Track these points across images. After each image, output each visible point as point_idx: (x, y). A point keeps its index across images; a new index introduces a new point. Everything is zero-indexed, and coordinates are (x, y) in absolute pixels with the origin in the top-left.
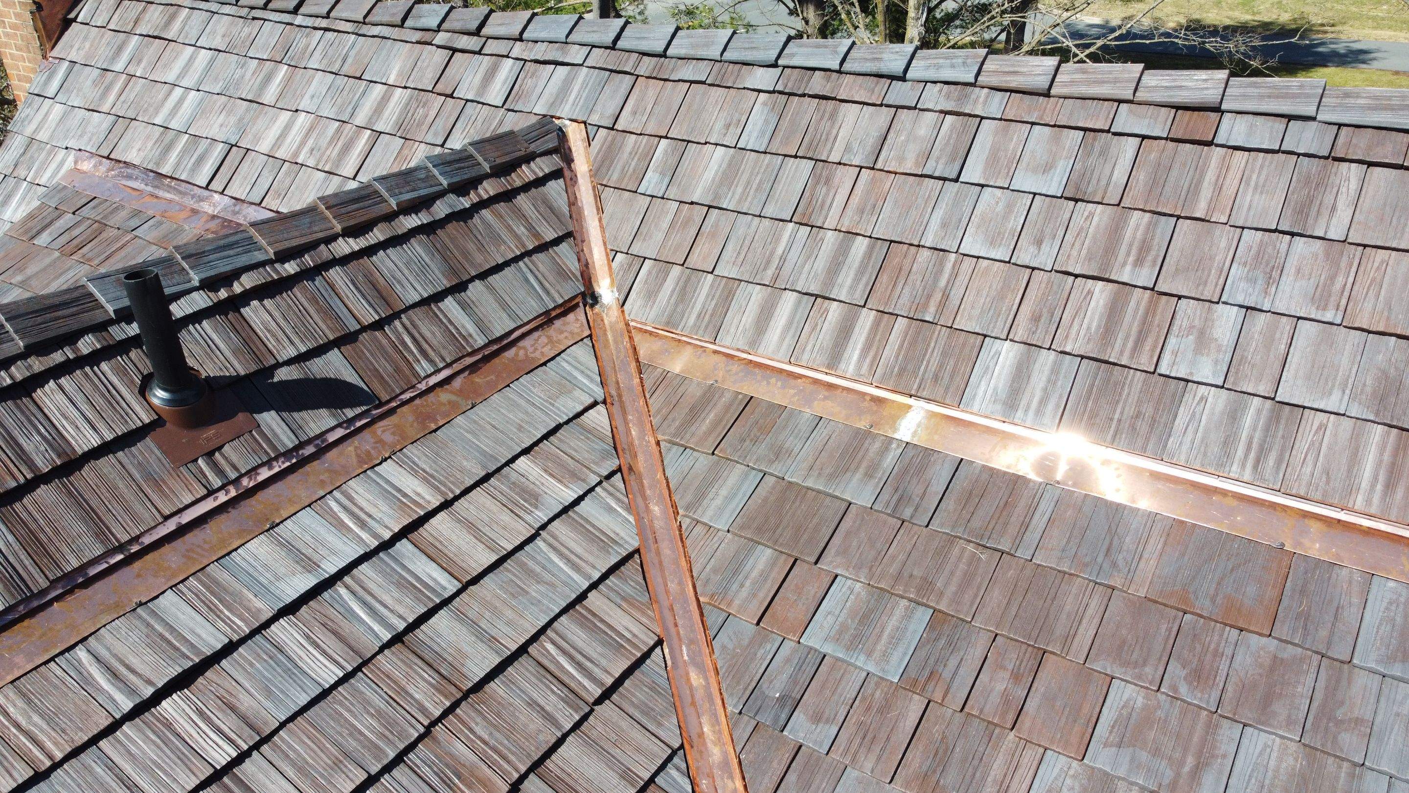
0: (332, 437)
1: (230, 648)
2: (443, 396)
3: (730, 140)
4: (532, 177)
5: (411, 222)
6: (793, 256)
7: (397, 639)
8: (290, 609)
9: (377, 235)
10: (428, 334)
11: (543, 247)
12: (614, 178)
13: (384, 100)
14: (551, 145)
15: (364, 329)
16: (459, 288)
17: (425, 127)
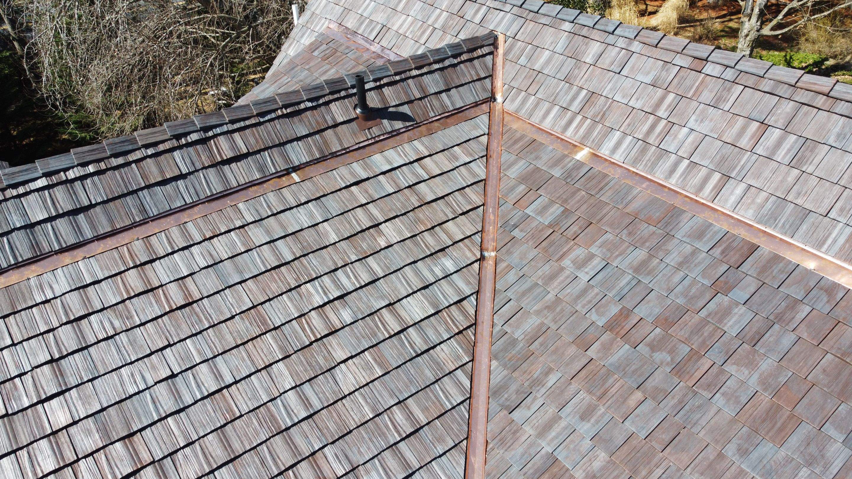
0: (402, 131)
1: (368, 179)
2: (436, 124)
3: (551, 49)
4: (481, 54)
5: (436, 66)
6: (561, 93)
7: (410, 187)
8: (384, 173)
9: (425, 70)
10: (435, 104)
11: (480, 79)
12: (510, 57)
13: (439, 16)
14: (490, 42)
15: (416, 99)
16: (448, 90)
17: (451, 28)
